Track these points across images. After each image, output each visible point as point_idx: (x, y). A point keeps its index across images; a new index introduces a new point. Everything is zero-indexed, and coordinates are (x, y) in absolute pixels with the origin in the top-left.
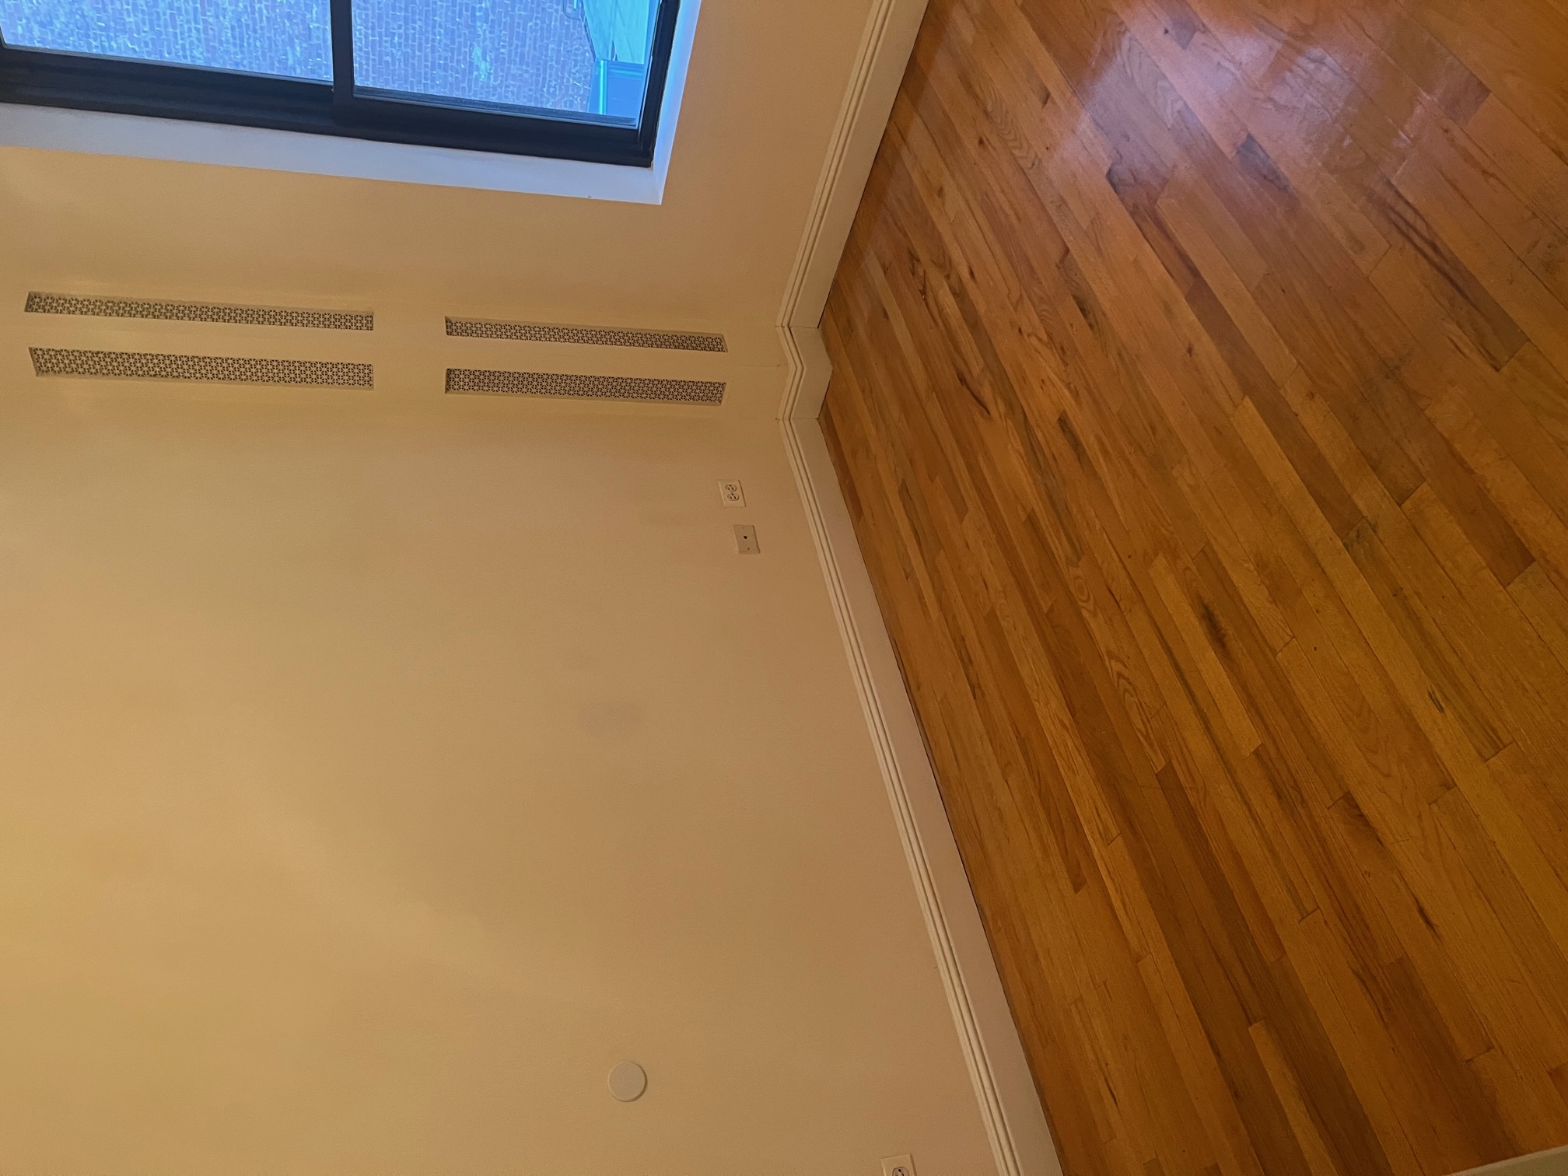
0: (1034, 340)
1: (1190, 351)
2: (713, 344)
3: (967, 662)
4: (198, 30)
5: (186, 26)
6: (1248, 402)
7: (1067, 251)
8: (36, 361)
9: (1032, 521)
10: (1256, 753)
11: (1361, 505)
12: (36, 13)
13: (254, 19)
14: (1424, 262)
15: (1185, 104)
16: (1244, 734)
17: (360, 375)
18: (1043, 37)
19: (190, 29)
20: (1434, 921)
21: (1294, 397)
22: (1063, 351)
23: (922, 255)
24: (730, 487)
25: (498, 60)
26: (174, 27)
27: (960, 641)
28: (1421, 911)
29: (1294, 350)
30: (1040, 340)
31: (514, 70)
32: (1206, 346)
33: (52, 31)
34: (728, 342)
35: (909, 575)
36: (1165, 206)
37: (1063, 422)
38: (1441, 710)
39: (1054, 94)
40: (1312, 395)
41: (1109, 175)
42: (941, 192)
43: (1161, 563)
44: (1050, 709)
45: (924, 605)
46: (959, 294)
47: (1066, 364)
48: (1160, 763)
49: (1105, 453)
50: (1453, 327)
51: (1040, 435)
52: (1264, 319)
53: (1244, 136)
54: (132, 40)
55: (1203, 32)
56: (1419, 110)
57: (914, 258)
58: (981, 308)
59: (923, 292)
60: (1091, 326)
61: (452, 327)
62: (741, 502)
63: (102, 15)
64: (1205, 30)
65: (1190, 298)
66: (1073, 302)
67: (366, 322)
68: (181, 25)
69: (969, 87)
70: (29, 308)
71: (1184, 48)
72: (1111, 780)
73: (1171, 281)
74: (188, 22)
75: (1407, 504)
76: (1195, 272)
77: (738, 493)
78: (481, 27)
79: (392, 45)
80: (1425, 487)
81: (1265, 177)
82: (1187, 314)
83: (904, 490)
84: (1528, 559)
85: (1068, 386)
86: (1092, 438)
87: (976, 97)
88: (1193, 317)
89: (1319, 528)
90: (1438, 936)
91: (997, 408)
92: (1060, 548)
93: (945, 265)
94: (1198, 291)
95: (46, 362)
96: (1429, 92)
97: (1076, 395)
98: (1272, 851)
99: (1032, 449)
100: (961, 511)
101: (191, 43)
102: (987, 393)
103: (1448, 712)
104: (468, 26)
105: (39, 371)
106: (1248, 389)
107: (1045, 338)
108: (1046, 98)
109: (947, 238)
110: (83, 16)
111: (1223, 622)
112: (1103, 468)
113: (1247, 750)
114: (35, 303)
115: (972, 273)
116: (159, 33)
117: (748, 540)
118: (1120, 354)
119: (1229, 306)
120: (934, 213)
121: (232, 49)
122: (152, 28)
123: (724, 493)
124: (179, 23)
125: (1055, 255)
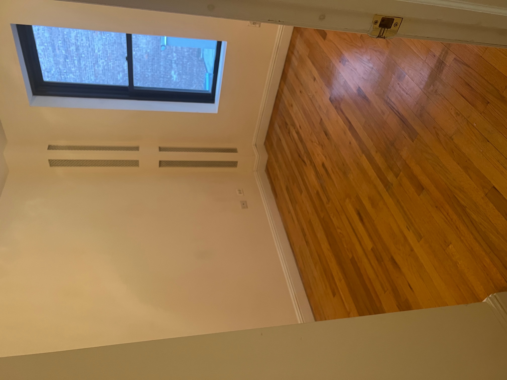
0: (315, 144)
1: (350, 143)
2: (234, 151)
3: (305, 235)
4: (92, 72)
5: (89, 71)
6: (364, 156)
7: (321, 119)
8: (50, 163)
9: (318, 193)
10: (372, 249)
11: (389, 179)
12: (46, 69)
13: (108, 68)
14: (397, 116)
15: (345, 80)
16: (369, 245)
17: (135, 163)
18: (313, 63)
19: (90, 71)
20: (412, 287)
21: (373, 153)
22: (322, 146)
23: (289, 123)
24: (239, 190)
25: (179, 74)
26: (86, 71)
27: (303, 230)
28: (409, 285)
29: (372, 140)
30: (317, 143)
31: (184, 77)
32: (354, 141)
33: (51, 74)
34: (238, 150)
35: (289, 212)
36: (343, 106)
37: (323, 165)
38: (409, 230)
39: (317, 79)
40: (377, 152)
41: (330, 99)
42: (292, 106)
43: (347, 200)
44: (325, 246)
45: (294, 221)
46: (298, 133)
47: (323, 149)
48: (350, 256)
49: (333, 172)
50: (403, 132)
51: (318, 169)
52: (366, 134)
53: (358, 87)
54: (74, 75)
55: (348, 62)
56: (393, 79)
57: (286, 124)
58: (303, 136)
59: (289, 133)
60: (328, 139)
61: (161, 149)
62: (242, 195)
63: (65, 69)
64: (348, 61)
65: (349, 129)
66: (323, 132)
67: (137, 149)
68: (88, 71)
69: (297, 78)
70: (48, 149)
71: (344, 66)
72: (340, 263)
73: (345, 125)
74: (90, 69)
75: (398, 178)
76: (350, 122)
77: (242, 192)
78: (174, 65)
79: (148, 72)
80: (401, 173)
81: (363, 97)
82: (349, 133)
83: (287, 189)
84: (423, 189)
85: (324, 155)
86: (330, 169)
87: (299, 80)
88: (350, 134)
89: (381, 186)
90: (413, 291)
91: (308, 162)
92: (324, 199)
93: (294, 125)
94: (351, 128)
95: (53, 163)
96: (394, 75)
97: (326, 157)
98: (377, 276)
99: (317, 173)
100: (301, 192)
101: (90, 75)
102: (305, 159)
103: (411, 230)
104: (170, 65)
105: (51, 165)
106: (363, 152)
107: (318, 143)
108: (315, 79)
109: (294, 118)
110: (60, 69)
111: (362, 215)
112: (333, 176)
113: (370, 249)
114: (50, 147)
115: (300, 127)
116: (81, 73)
117: (244, 205)
118: (335, 146)
119: (358, 131)
120: (290, 111)
121: (102, 76)
122: (79, 71)
123: (238, 192)
124: (87, 70)
125: (319, 121)
